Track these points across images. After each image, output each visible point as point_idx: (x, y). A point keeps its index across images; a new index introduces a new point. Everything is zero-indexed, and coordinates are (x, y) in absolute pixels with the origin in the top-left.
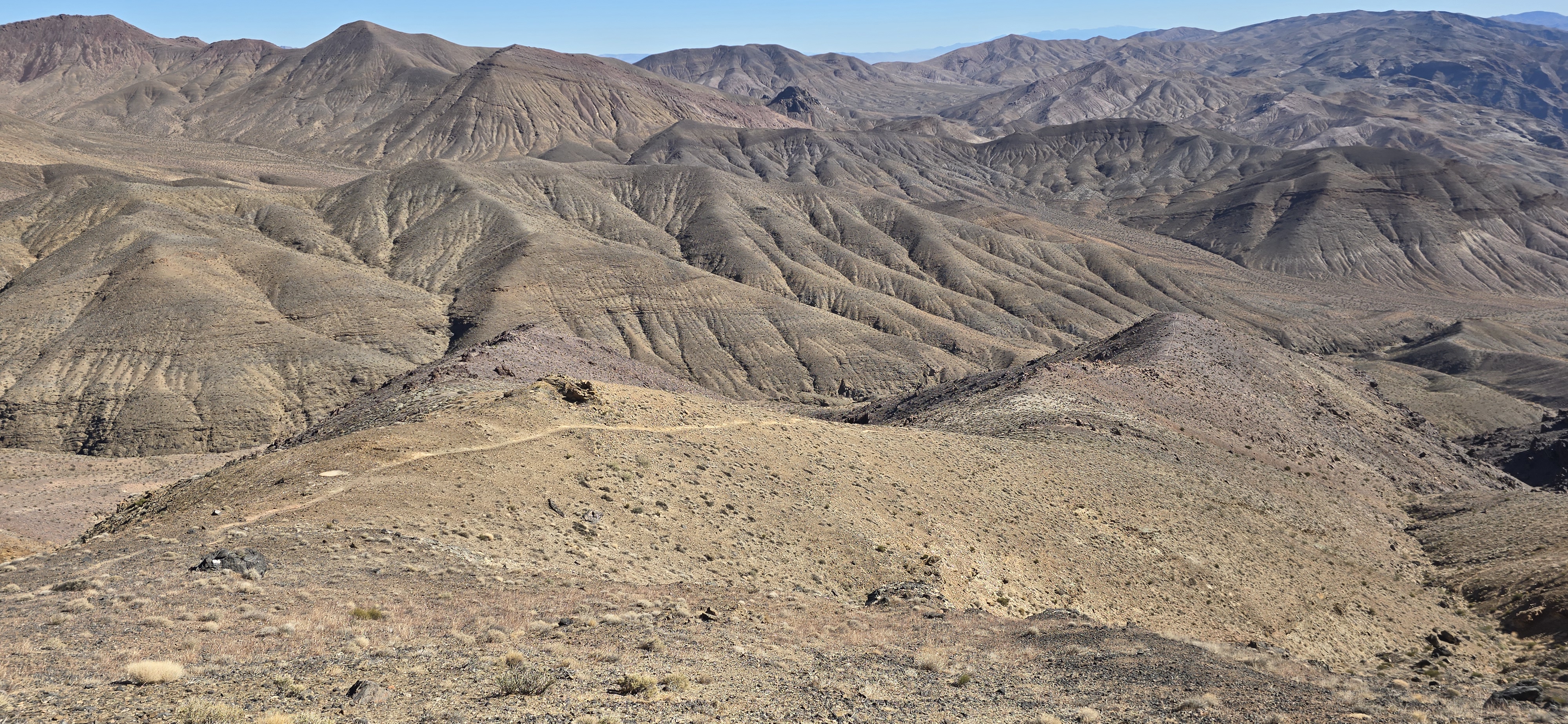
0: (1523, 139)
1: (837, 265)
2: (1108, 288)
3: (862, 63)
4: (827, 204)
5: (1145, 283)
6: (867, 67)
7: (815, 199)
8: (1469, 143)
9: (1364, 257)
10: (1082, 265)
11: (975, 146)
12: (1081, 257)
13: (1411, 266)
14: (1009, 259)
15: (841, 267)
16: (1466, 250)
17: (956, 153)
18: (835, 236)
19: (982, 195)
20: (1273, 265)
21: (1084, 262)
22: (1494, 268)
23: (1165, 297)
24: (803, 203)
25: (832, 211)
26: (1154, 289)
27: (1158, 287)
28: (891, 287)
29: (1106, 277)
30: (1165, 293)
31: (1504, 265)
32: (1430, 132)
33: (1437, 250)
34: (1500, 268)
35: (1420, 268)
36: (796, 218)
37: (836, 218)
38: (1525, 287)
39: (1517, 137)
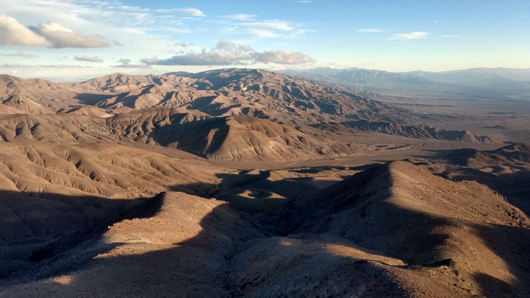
0: (285, 110)
1: (43, 176)
2: (160, 173)
3: (53, 83)
4: (36, 149)
5: (172, 169)
6: (55, 84)
7: (29, 147)
8: (271, 112)
9: (244, 152)
10: (149, 165)
11: (105, 119)
12: (148, 162)
13: (257, 154)
14: (120, 166)
15: (45, 177)
16: (271, 147)
17: (97, 122)
18: (41, 163)
19: (109, 138)
20: (217, 157)
21: (150, 164)
22: (279, 153)
23: (180, 174)
24: (23, 150)
25: (38, 152)
26: (176, 171)
27: (177, 170)
28: (69, 183)
29: (158, 169)
30: (180, 172)
31: (282, 151)
32: (260, 109)
33: (263, 148)
34: (280, 152)
35: (259, 154)
36: (20, 157)
37: (41, 155)
38: (287, 158)
39: (283, 109)
